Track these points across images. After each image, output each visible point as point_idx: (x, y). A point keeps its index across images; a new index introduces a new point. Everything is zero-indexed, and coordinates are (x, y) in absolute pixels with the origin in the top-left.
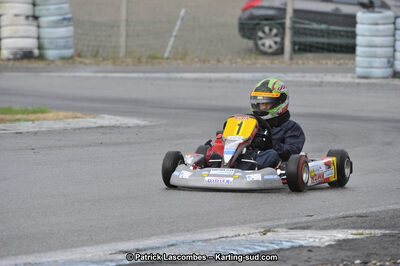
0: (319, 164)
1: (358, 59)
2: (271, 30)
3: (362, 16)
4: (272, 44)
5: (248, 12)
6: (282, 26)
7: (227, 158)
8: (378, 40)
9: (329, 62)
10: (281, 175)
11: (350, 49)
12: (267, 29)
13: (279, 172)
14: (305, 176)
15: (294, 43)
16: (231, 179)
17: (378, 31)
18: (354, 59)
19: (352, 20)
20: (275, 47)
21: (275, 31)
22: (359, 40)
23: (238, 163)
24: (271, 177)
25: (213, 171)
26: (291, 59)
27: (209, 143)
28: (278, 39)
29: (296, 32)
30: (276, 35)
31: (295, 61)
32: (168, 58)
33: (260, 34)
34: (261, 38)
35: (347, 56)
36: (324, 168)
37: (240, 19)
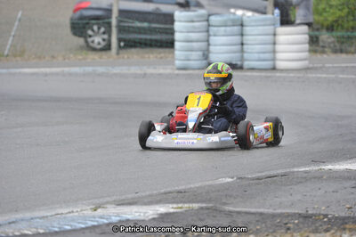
0: (260, 128)
1: (177, 53)
2: (99, 28)
3: (179, 14)
4: (101, 40)
5: (78, 13)
6: (109, 24)
7: (191, 125)
8: (194, 36)
9: (151, 56)
10: (233, 137)
11: (170, 44)
12: (95, 28)
13: (231, 134)
14: (251, 138)
15: (120, 40)
16: (195, 141)
17: (194, 27)
18: (173, 53)
19: (169, 19)
20: (103, 44)
21: (102, 30)
22: (177, 36)
23: (199, 128)
24: (226, 139)
25: (181, 135)
26: (118, 54)
27: (171, 114)
28: (106, 36)
29: (121, 29)
30: (104, 33)
31: (121, 56)
32: (7, 56)
33: (90, 32)
34: (90, 36)
35: (167, 50)
36: (264, 131)
37: (72, 19)
